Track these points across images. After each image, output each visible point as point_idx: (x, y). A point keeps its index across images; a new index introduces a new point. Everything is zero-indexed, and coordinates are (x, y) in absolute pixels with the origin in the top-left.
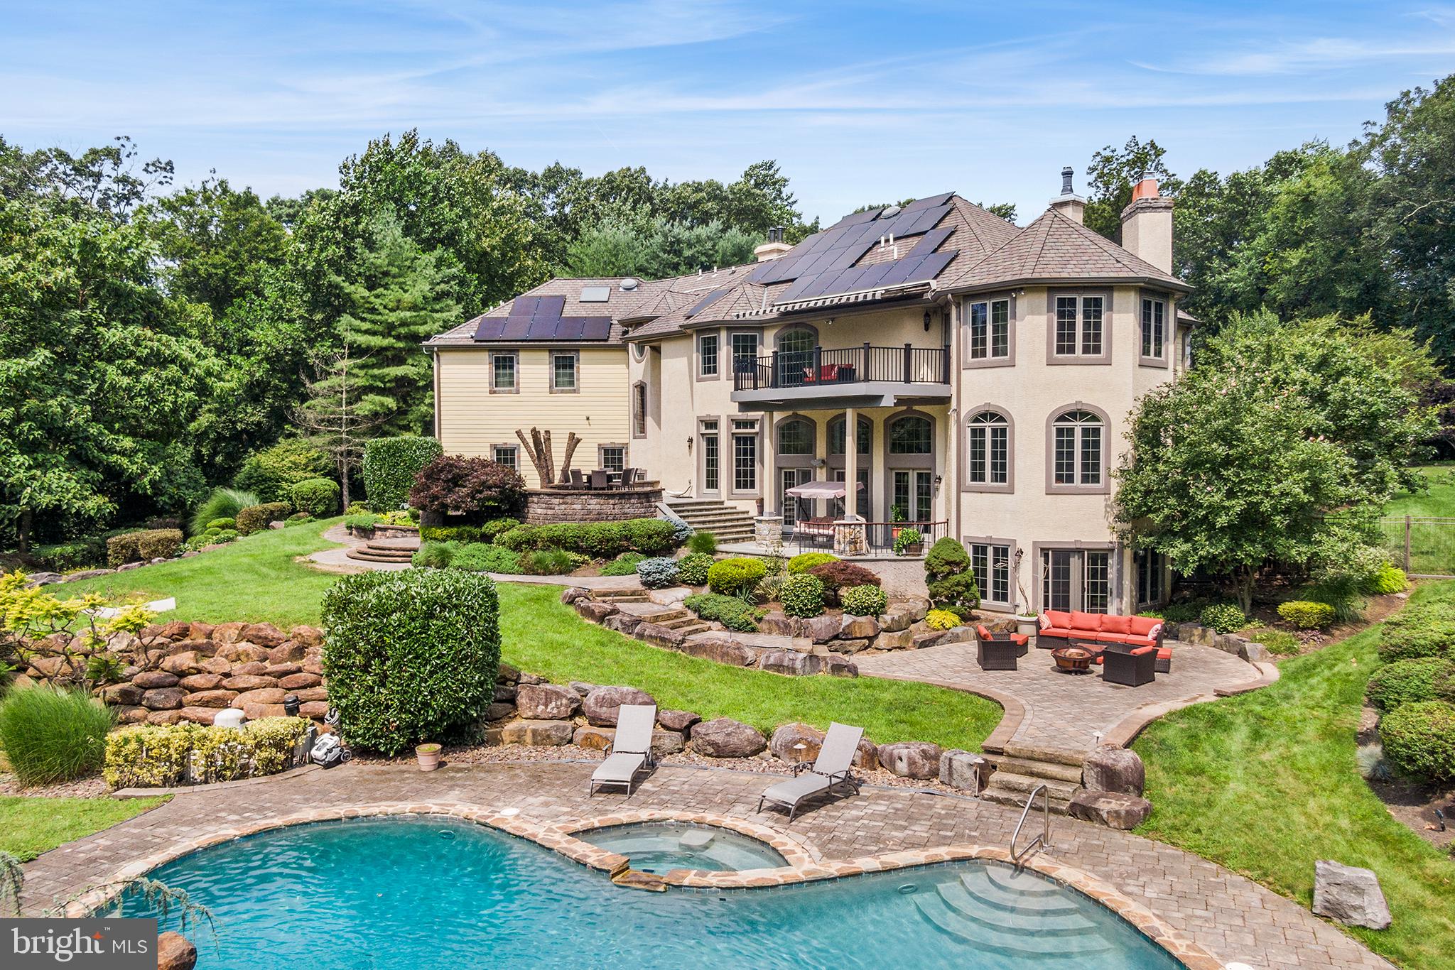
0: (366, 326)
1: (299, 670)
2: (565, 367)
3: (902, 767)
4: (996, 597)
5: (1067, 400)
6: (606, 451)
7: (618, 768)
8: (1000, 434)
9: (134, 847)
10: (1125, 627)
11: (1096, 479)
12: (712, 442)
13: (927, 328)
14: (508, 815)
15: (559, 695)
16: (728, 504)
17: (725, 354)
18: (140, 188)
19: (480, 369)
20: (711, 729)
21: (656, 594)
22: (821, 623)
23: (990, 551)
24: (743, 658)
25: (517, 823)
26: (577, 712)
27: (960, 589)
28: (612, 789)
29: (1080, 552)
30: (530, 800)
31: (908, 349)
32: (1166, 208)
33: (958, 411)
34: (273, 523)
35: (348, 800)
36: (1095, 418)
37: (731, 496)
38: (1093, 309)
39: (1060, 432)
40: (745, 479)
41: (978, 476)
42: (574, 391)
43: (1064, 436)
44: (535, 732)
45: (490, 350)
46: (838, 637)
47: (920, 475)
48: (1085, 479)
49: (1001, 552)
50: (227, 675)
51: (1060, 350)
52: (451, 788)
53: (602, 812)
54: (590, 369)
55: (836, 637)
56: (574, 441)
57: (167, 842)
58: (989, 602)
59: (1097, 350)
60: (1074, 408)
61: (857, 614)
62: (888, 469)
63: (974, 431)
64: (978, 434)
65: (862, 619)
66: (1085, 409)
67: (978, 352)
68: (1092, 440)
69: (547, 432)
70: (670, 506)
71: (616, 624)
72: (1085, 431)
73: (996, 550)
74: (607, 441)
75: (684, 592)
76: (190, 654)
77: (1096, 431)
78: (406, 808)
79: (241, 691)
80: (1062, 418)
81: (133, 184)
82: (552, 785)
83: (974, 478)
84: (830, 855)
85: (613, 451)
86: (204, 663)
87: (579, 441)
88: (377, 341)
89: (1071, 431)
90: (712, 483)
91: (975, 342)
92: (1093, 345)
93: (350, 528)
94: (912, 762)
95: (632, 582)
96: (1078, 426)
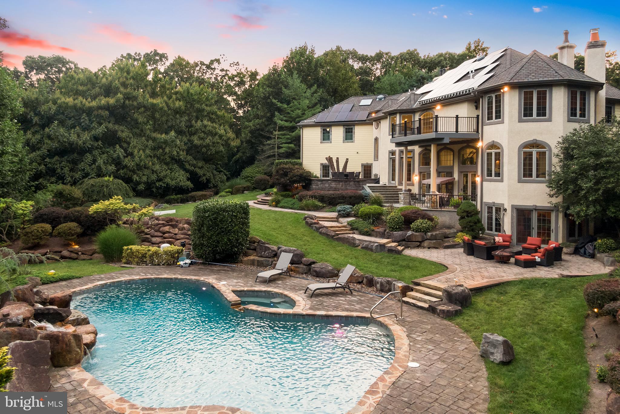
0: (285, 119)
2: (349, 132)
4: (496, 231)
5: (529, 138)
6: (365, 166)
8: (498, 154)
11: (544, 175)
12: (394, 161)
14: (222, 283)
15: (269, 249)
16: (399, 187)
17: (398, 123)
19: (317, 132)
21: (341, 220)
22: (398, 234)
23: (494, 208)
24: (354, 244)
26: (275, 256)
30: (235, 281)
33: (482, 145)
34: (245, 192)
36: (543, 147)
37: (400, 184)
38: (542, 96)
39: (525, 153)
41: (490, 175)
42: (352, 142)
43: (528, 156)
45: (321, 126)
46: (407, 242)
47: (472, 175)
48: (538, 176)
49: (498, 210)
51: (525, 115)
54: (359, 131)
55: (404, 240)
56: (346, 162)
59: (544, 114)
60: (532, 143)
61: (416, 232)
62: (459, 172)
63: (488, 153)
64: (489, 155)
65: (417, 234)
66: (538, 143)
67: (490, 117)
68: (541, 158)
69: (338, 158)
70: (369, 187)
71: (314, 228)
72: (538, 153)
73: (497, 208)
74: (365, 162)
75: (351, 219)
77: (544, 153)
80: (526, 147)
81: (226, 71)
83: (488, 175)
84: (311, 309)
85: (368, 166)
86: (171, 230)
88: (287, 124)
89: (531, 153)
90: (393, 179)
91: (488, 113)
92: (542, 112)
94: (382, 284)
96: (534, 151)
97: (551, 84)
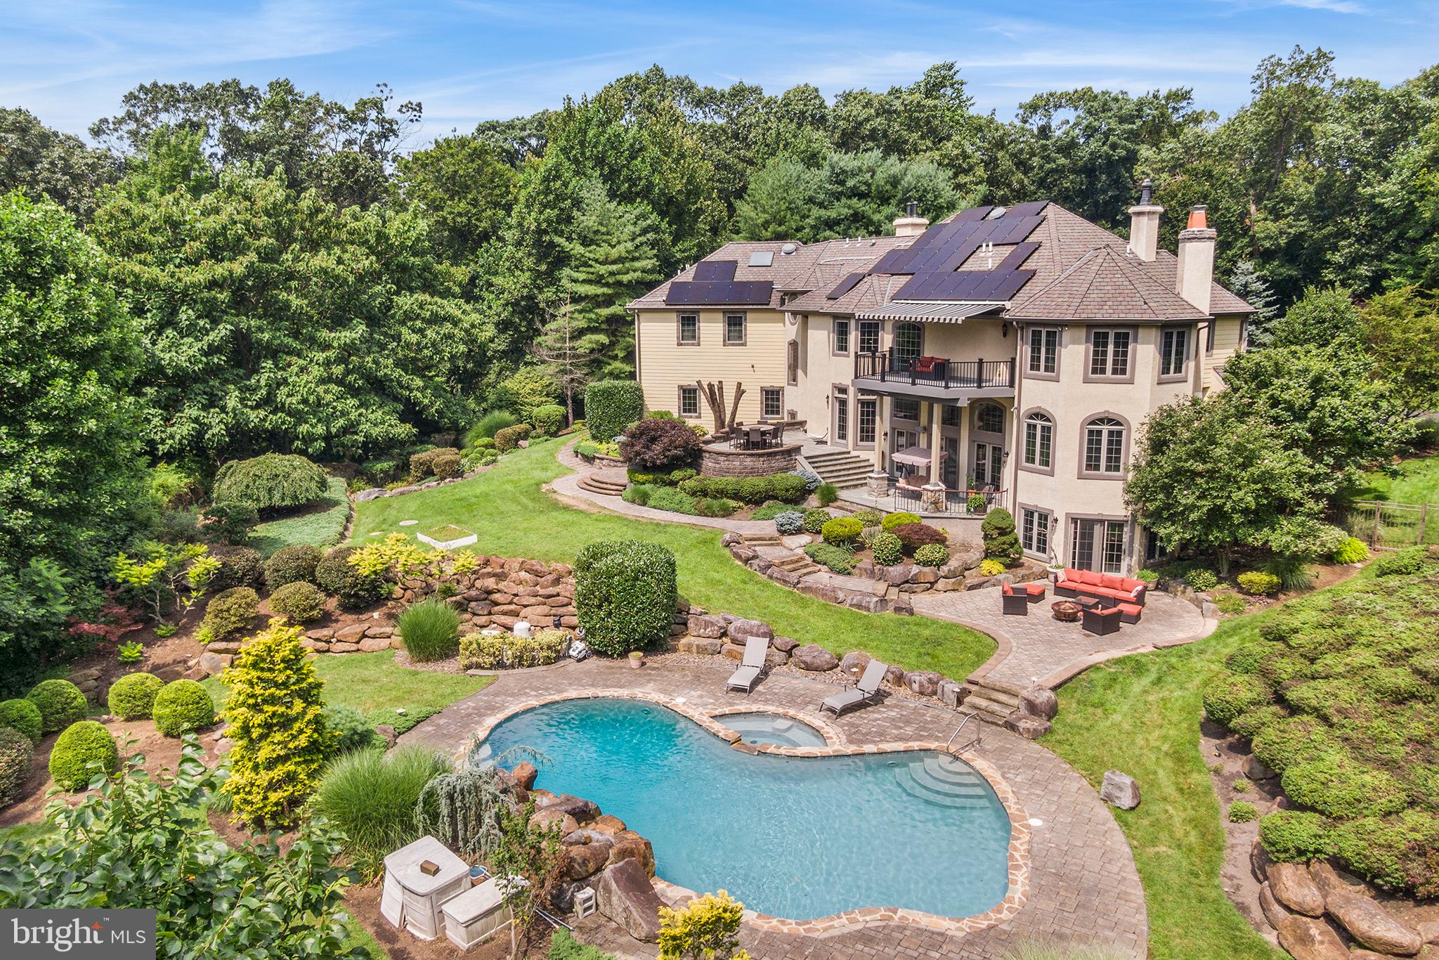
0: (582, 276)
1: (558, 595)
2: (735, 325)
3: (916, 687)
4: (1039, 549)
5: (1098, 409)
6: (767, 392)
7: (742, 677)
8: (1046, 430)
9: (487, 708)
10: (1118, 586)
11: (1117, 469)
12: (843, 403)
13: (1005, 335)
14: (679, 702)
15: (713, 624)
16: (854, 453)
17: (854, 337)
18: (395, 127)
19: (669, 328)
20: (803, 653)
21: (787, 540)
22: (896, 571)
23: (1036, 515)
24: (836, 599)
25: (684, 708)
26: (724, 634)
27: (1005, 547)
28: (738, 690)
29: (1102, 522)
30: (693, 693)
31: (981, 362)
32: (1210, 238)
33: (1019, 409)
34: (521, 442)
35: (593, 685)
36: (1119, 424)
37: (856, 447)
38: (1122, 341)
39: (1091, 432)
40: (867, 434)
41: (1031, 459)
42: (742, 345)
43: (1094, 437)
44: (698, 646)
45: (678, 311)
46: (907, 584)
47: (994, 448)
48: (1108, 468)
49: (1044, 517)
50: (516, 595)
51: (1094, 371)
52: (649, 681)
53: (731, 704)
54: (755, 328)
55: (907, 582)
56: (740, 392)
57: (502, 708)
58: (1034, 552)
59: (1123, 372)
60: (1102, 416)
61: (924, 565)
62: (971, 441)
63: (1029, 425)
64: (1032, 427)
65: (927, 569)
66: (1111, 417)
67: (1035, 367)
68: (1115, 439)
69: (720, 382)
70: (807, 458)
71: (755, 567)
72: (1111, 433)
73: (1040, 516)
74: (767, 384)
75: (805, 539)
76: (493, 580)
77: (1119, 433)
78: (624, 693)
79: (525, 606)
80: (1093, 423)
81: (390, 123)
82: (706, 683)
83: (1028, 460)
84: (851, 742)
85: (772, 392)
86: (502, 586)
87: (744, 392)
88: (592, 289)
89: (1099, 433)
90: (843, 436)
91: (1033, 359)
92: (1120, 367)
93: (576, 452)
94: (921, 685)
95: (769, 528)
96: (1105, 429)
97: (1136, 325)
